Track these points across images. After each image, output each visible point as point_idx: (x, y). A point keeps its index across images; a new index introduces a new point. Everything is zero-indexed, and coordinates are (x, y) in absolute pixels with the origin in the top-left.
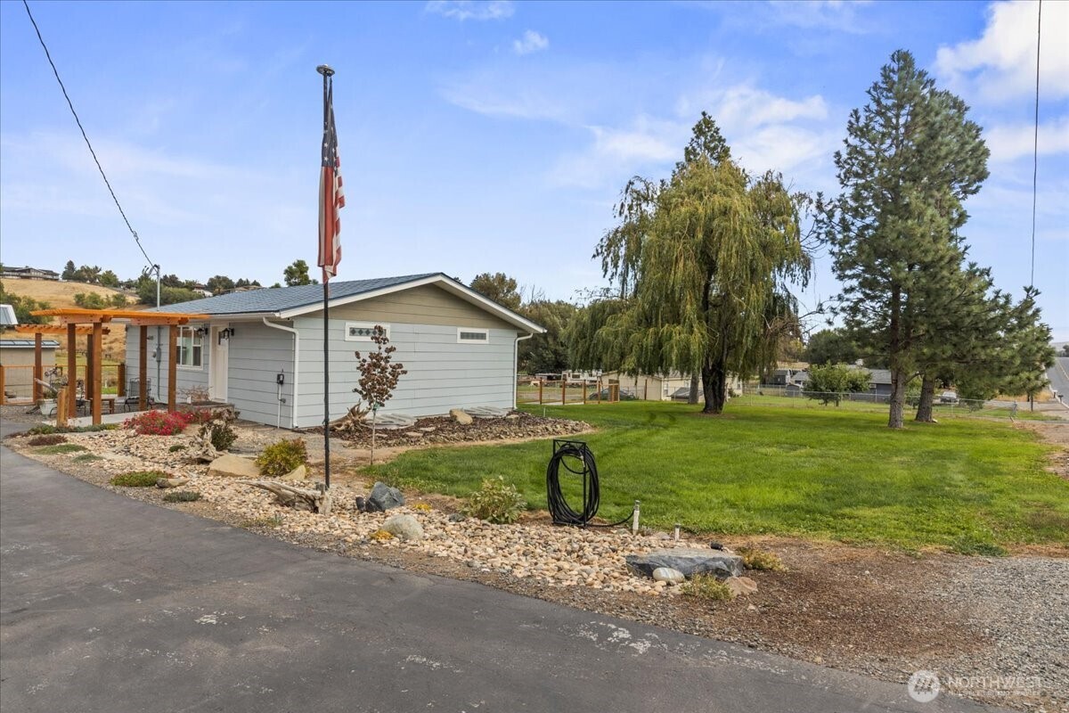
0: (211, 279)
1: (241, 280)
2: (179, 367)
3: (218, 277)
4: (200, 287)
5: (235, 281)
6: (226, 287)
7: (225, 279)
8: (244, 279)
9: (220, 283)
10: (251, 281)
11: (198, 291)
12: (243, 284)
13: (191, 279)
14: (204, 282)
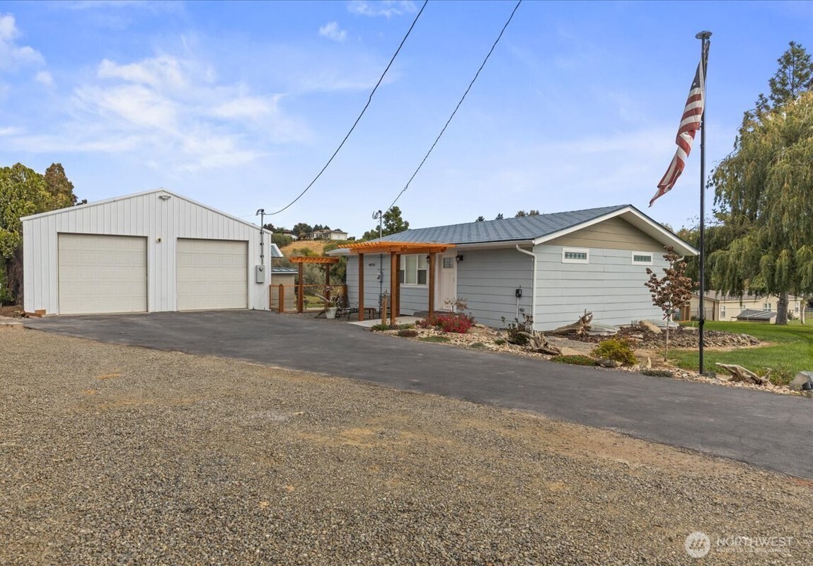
0: (296, 226)
1: (316, 226)
2: (401, 285)
3: (300, 224)
4: (287, 232)
5: (313, 226)
6: (306, 232)
7: (305, 225)
8: (319, 225)
9: (302, 228)
10: (324, 226)
11: (287, 235)
12: (317, 228)
13: (280, 227)
14: (291, 228)
